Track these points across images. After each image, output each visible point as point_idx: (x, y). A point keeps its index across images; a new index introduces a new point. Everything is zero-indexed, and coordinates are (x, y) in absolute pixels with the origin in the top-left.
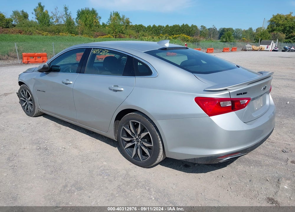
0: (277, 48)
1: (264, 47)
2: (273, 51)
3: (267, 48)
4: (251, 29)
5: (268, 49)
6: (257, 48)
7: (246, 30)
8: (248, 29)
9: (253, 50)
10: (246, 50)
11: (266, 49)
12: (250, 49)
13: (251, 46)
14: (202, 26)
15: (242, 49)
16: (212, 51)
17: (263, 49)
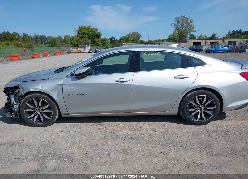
0: (91, 51)
1: (82, 50)
2: (89, 53)
3: (84, 50)
4: (60, 37)
5: (84, 52)
6: (77, 51)
7: (56, 37)
8: (57, 37)
9: (76, 52)
10: (70, 53)
11: (83, 52)
12: (73, 51)
13: (73, 49)
14: (23, 34)
15: (68, 52)
16: (47, 55)
17: (81, 51)
